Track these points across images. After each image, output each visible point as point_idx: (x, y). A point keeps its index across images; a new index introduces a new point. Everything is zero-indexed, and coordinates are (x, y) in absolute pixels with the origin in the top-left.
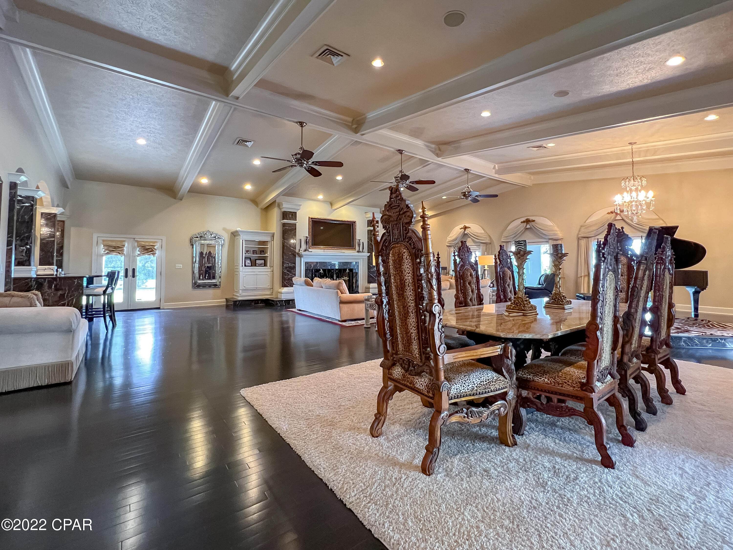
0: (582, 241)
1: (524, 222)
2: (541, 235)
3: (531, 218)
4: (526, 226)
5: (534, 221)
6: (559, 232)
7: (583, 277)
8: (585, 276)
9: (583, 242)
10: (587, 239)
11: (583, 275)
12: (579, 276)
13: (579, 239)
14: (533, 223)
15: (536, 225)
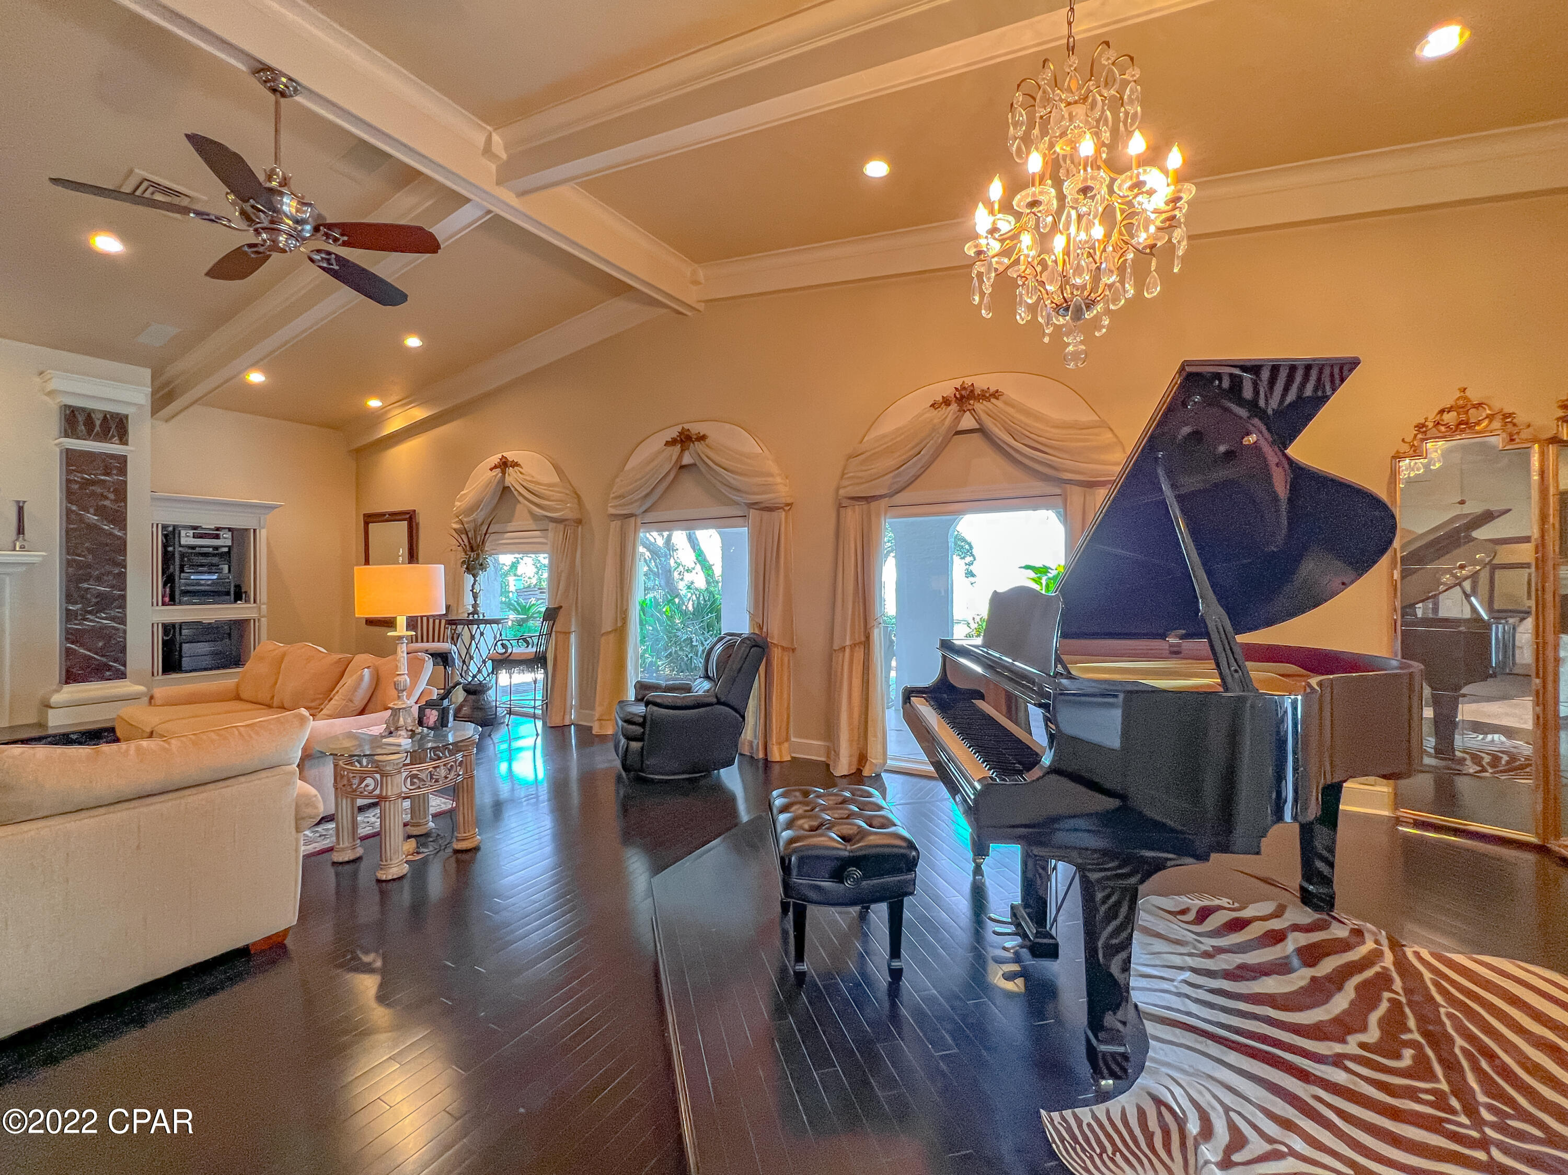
0: (849, 511)
1: (672, 443)
2: (724, 490)
3: (696, 428)
4: (680, 457)
5: (702, 438)
6: (779, 480)
7: (848, 650)
8: (853, 646)
9: (852, 517)
10: (864, 505)
11: (848, 643)
12: (836, 647)
13: (840, 507)
14: (699, 446)
15: (711, 454)
